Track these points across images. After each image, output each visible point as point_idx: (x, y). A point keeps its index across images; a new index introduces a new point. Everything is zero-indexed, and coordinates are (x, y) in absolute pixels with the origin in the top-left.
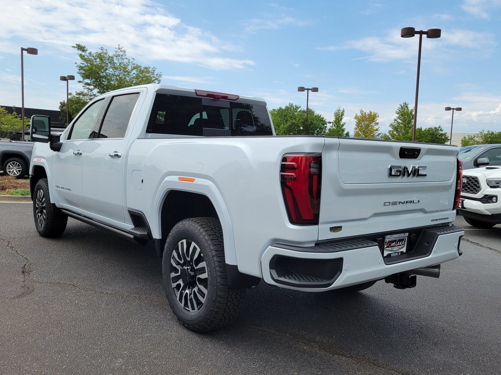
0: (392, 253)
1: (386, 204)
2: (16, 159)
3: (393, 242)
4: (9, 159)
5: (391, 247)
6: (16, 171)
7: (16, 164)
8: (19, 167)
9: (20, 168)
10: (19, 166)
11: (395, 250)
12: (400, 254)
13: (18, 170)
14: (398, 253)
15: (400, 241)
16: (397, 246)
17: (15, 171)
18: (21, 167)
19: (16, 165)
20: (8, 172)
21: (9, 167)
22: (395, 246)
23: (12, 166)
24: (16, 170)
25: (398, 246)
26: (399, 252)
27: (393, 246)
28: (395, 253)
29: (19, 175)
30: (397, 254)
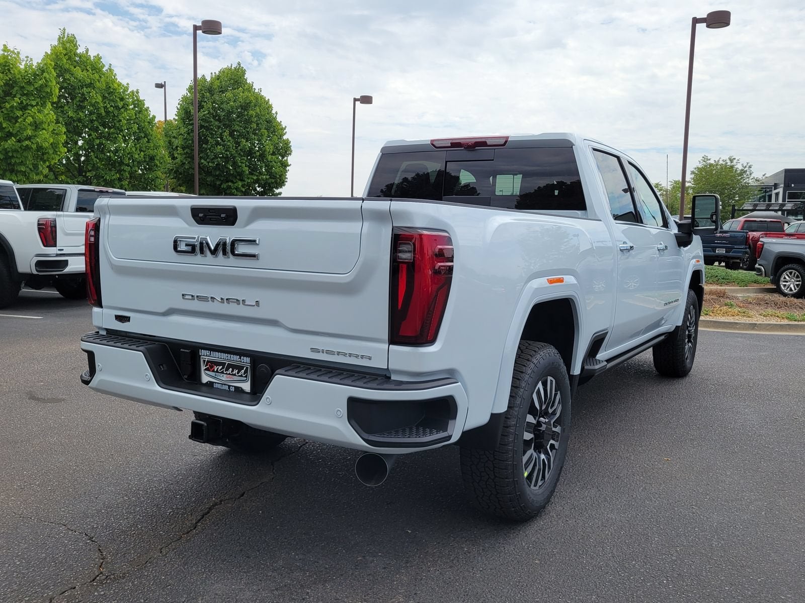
0: (215, 383)
1: (187, 297)
2: (795, 266)
3: (218, 364)
4: (786, 266)
5: (213, 371)
6: (794, 286)
7: (795, 273)
8: (798, 279)
9: (799, 281)
10: (797, 277)
11: (223, 379)
12: (233, 389)
13: (796, 284)
14: (229, 386)
15: (234, 367)
16: (226, 374)
17: (792, 286)
18: (800, 279)
19: (794, 276)
20: (782, 286)
21: (785, 278)
22: (222, 372)
23: (789, 277)
24: (793, 284)
25: (229, 374)
26: (232, 386)
27: (217, 371)
28: (222, 384)
29: (796, 293)
30: (226, 388)
